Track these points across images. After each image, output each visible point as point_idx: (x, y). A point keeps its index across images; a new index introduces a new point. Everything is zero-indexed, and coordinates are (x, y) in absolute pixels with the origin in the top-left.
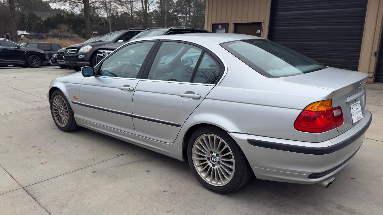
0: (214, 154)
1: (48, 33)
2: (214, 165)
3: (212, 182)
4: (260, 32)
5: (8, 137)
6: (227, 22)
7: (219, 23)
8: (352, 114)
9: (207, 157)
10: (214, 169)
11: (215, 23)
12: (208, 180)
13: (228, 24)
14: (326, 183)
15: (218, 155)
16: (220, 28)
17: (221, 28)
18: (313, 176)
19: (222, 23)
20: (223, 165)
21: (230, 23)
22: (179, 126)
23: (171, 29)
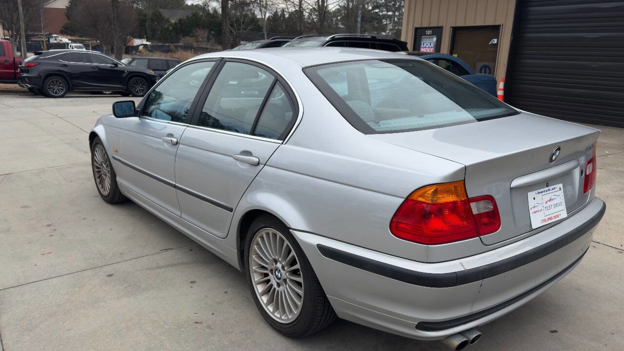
0: (279, 265)
1: (179, 42)
2: (279, 285)
3: (275, 314)
4: (496, 42)
5: (22, 207)
6: (440, 25)
7: (427, 25)
8: (531, 211)
9: (269, 269)
10: (278, 291)
11: (419, 26)
12: (270, 309)
13: (441, 28)
14: (457, 342)
15: (283, 267)
16: (428, 35)
17: (430, 35)
18: (424, 326)
19: (431, 26)
20: (290, 286)
21: (444, 26)
22: (231, 210)
23: (334, 37)
